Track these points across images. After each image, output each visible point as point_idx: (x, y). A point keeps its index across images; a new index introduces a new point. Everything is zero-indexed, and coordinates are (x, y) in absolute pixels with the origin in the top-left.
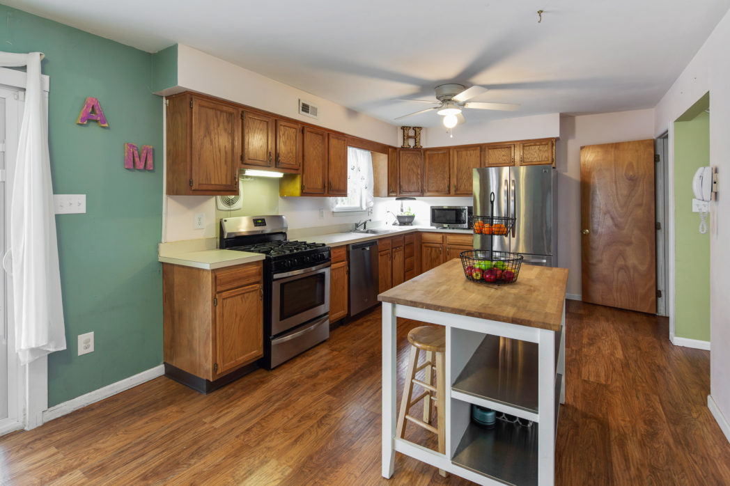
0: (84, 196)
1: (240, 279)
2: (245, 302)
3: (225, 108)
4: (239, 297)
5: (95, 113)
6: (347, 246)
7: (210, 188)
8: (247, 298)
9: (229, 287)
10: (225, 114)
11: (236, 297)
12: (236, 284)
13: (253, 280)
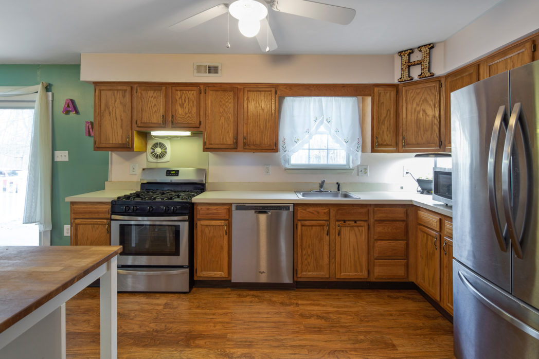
0: (67, 152)
1: (90, 213)
2: (95, 231)
3: (119, 88)
4: (91, 226)
5: (69, 107)
6: (231, 204)
7: (107, 146)
8: (97, 228)
9: (82, 217)
10: (121, 92)
11: (88, 226)
12: (87, 216)
13: (102, 216)
